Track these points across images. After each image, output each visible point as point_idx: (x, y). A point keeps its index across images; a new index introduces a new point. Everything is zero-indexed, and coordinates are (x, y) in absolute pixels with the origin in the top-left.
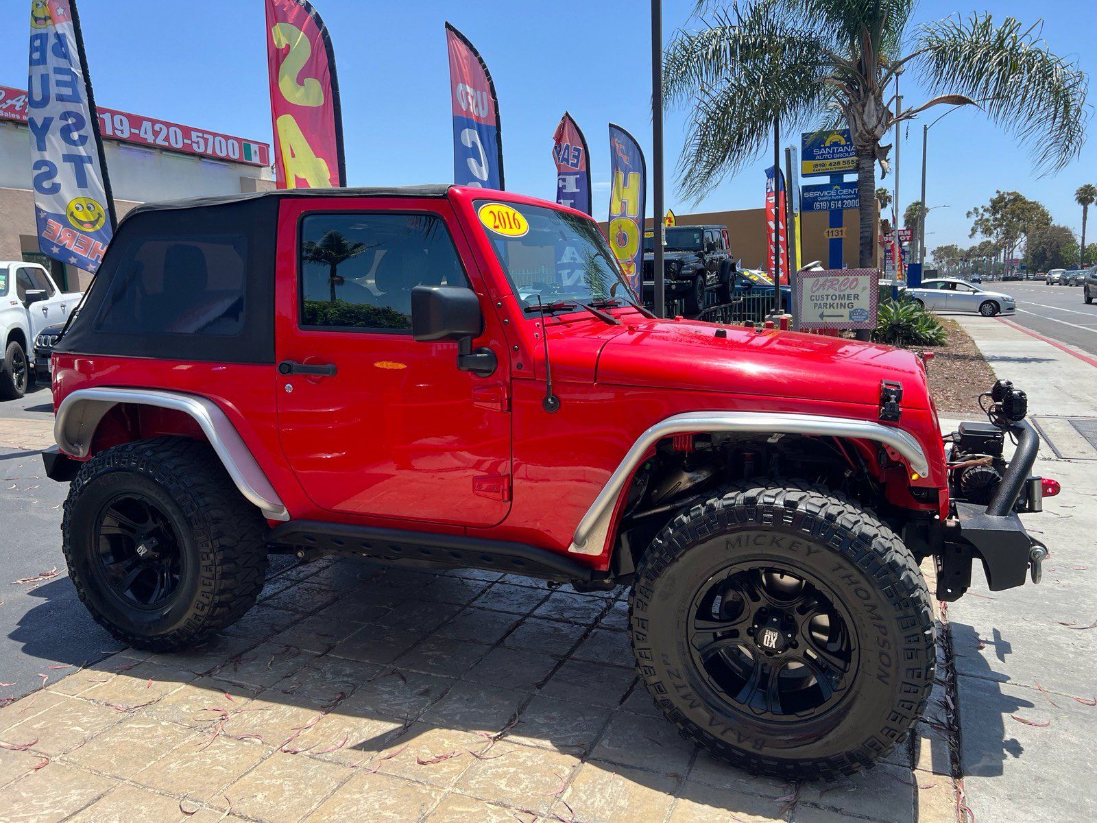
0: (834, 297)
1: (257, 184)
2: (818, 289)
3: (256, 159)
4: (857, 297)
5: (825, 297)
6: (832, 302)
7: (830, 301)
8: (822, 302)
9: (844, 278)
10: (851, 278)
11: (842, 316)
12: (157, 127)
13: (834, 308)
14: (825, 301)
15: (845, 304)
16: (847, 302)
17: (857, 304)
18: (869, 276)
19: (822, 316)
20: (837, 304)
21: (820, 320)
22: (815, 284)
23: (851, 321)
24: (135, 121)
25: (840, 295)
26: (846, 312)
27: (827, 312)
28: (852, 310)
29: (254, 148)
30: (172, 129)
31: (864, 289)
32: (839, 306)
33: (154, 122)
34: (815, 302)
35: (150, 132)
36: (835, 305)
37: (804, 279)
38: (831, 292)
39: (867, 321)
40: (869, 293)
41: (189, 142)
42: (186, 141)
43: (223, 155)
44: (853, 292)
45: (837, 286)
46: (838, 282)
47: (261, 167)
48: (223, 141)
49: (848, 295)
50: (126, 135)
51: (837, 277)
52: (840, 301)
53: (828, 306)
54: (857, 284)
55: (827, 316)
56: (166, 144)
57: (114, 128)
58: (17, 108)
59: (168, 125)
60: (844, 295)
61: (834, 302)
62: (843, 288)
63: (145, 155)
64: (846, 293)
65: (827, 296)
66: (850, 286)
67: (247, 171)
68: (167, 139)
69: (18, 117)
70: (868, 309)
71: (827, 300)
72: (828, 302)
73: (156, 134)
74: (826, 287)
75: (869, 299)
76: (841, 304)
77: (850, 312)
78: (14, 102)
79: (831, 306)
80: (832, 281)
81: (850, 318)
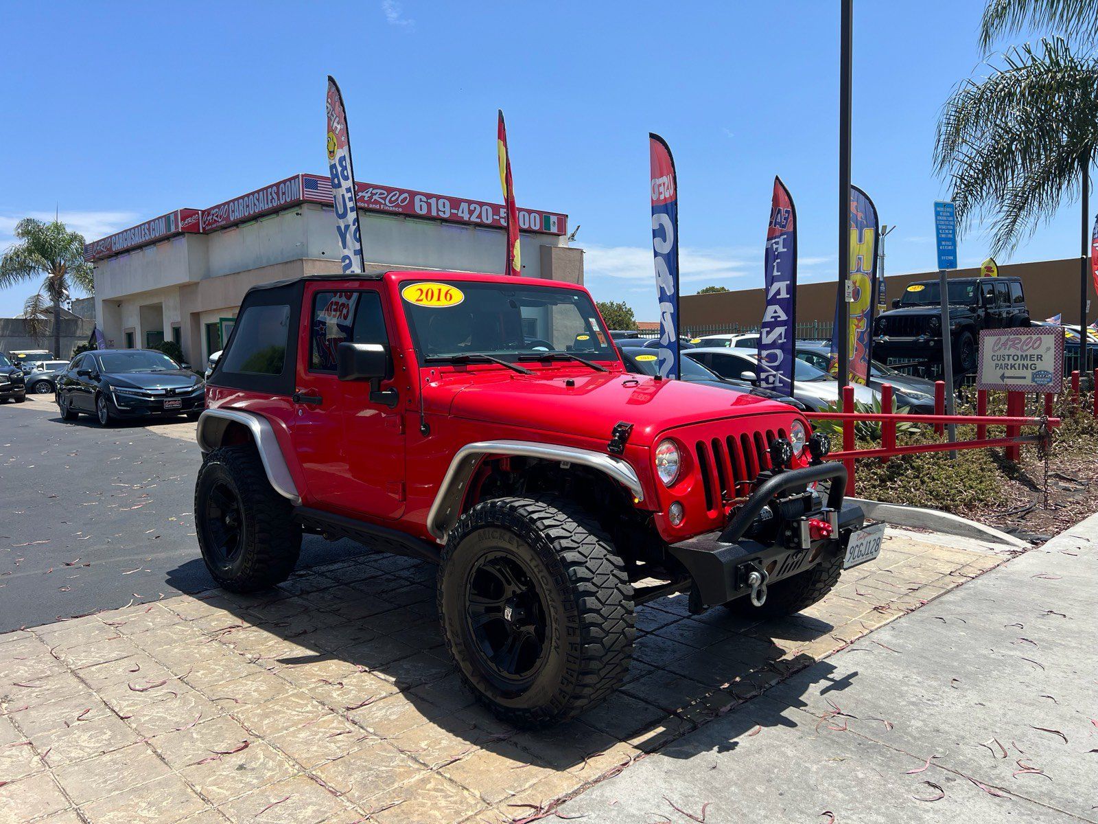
0: (1015, 358)
1: (553, 251)
2: (1000, 349)
3: (554, 229)
4: (1040, 358)
5: (1007, 357)
6: (1013, 362)
7: (1011, 362)
8: (1003, 363)
9: (1026, 336)
10: (1034, 337)
11: (1025, 378)
12: (472, 207)
13: (1015, 369)
14: (1006, 361)
15: (1027, 365)
16: (1030, 363)
17: (1040, 366)
18: (1053, 336)
19: (1003, 377)
20: (1019, 364)
21: (1001, 382)
22: (996, 343)
23: (1034, 384)
24: (455, 203)
25: (1022, 356)
26: (1028, 373)
27: (1009, 373)
28: (1034, 371)
29: (553, 219)
30: (484, 208)
31: (1048, 349)
32: (1021, 366)
33: (470, 202)
34: (996, 362)
35: (466, 211)
36: (1017, 366)
37: (985, 337)
38: (1012, 351)
39: (1051, 384)
40: (1054, 353)
41: (498, 218)
42: (495, 217)
43: (526, 227)
44: (1036, 352)
45: (1019, 346)
46: (1021, 341)
47: (559, 236)
48: (527, 215)
49: (1031, 355)
50: (447, 215)
51: (1019, 336)
52: (1023, 362)
53: (1009, 367)
54: (1040, 345)
55: (1008, 377)
56: (479, 220)
57: (438, 210)
58: (366, 199)
59: (481, 204)
60: (1026, 356)
61: (1015, 362)
62: (1025, 348)
63: (463, 231)
64: (1028, 353)
65: (1009, 356)
66: (1032, 347)
67: (546, 240)
68: (479, 216)
69: (366, 205)
70: (1052, 371)
71: (1009, 360)
72: (1009, 363)
73: (471, 212)
74: (1008, 346)
75: (1054, 361)
76: (1023, 365)
77: (1033, 374)
78: (364, 194)
79: (1013, 366)
80: (1013, 340)
81: (1033, 380)
